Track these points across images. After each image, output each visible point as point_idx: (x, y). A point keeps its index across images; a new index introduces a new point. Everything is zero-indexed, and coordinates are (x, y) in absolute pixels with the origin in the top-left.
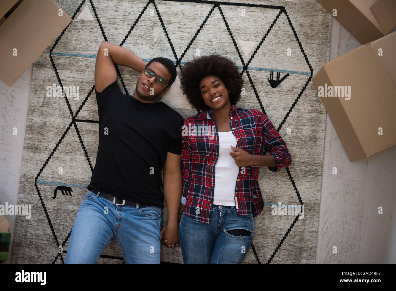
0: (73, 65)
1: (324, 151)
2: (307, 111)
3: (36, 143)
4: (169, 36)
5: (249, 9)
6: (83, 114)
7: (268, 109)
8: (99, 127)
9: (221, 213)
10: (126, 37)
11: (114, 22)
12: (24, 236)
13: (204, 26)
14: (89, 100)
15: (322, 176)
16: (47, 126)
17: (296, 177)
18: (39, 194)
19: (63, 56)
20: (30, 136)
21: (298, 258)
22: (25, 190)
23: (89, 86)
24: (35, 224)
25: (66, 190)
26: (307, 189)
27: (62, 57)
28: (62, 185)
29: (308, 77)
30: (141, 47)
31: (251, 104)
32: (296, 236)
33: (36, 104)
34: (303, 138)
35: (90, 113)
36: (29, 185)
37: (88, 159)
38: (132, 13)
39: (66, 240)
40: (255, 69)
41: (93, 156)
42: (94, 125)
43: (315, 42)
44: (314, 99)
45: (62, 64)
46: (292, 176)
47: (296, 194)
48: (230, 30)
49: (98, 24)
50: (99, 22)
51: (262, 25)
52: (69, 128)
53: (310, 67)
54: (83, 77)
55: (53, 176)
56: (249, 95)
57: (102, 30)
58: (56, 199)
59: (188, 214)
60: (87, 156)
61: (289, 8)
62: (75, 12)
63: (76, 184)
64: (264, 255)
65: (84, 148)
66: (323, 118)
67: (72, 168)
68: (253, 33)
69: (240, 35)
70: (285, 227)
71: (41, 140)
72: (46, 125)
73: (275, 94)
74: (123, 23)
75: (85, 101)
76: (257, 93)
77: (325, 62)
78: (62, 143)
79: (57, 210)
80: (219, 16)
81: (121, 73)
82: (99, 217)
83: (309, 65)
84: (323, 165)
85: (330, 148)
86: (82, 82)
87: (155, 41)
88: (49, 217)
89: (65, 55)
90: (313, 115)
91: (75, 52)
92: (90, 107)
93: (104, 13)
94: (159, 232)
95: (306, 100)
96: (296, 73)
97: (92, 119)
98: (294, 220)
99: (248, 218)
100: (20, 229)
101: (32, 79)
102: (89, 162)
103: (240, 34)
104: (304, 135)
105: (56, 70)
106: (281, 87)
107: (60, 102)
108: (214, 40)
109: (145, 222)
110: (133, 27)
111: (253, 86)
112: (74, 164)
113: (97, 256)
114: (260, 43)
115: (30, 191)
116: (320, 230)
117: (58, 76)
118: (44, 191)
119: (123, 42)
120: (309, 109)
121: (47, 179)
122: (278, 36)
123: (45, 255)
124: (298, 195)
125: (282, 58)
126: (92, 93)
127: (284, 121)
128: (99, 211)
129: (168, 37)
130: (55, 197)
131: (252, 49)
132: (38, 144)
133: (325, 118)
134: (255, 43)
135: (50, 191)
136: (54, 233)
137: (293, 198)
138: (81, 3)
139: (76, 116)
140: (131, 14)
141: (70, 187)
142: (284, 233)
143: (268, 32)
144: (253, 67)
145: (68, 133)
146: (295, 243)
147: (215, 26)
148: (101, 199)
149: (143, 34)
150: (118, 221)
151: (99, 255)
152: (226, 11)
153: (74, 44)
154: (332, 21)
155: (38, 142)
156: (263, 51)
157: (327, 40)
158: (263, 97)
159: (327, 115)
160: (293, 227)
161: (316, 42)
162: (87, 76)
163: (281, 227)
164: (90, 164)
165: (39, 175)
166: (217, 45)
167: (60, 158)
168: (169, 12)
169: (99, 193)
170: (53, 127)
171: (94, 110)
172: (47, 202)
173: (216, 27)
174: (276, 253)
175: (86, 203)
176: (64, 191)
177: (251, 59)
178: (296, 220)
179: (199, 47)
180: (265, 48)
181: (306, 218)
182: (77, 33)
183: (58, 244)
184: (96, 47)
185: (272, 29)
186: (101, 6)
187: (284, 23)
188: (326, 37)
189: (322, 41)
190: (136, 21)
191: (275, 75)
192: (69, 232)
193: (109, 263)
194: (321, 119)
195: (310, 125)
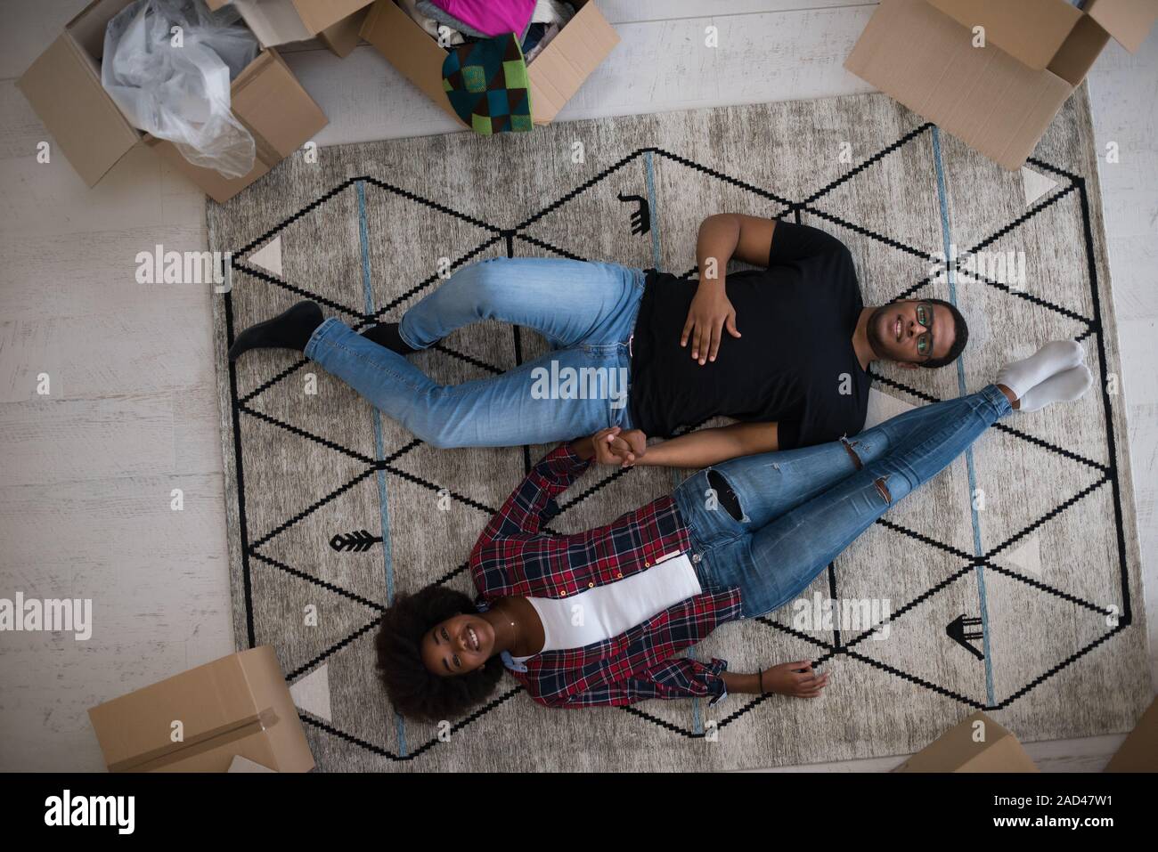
0: (918, 181)
2: (909, 712)
3: (731, 133)
5: (1113, 545)
7: (898, 628)
10: (1001, 287)
11: (1031, 253)
12: (525, 148)
13: (1057, 453)
14: (847, 231)
16: (772, 151)
18: (623, 163)
19: (933, 154)
20: (744, 116)
21: (590, 745)
22: (625, 129)
23: (877, 225)
24: (556, 168)
25: (643, 220)
26: (740, 739)
27: (930, 152)
28: (651, 210)
29: (984, 702)
30: (985, 323)
31: (903, 587)
32: (636, 733)
33: (816, 115)
34: (848, 713)
36: (636, 138)
38: (1058, 287)
39: (536, 242)
40: (980, 584)
43: (1065, 704)
44: (938, 722)
45: (917, 156)
47: (725, 717)
48: (1058, 514)
49: (1019, 217)
50: (1023, 219)
51: (1081, 582)
52: (778, 199)
53: (1006, 703)
54: (896, 208)
55: (668, 186)
56: (923, 581)
57: (1007, 229)
58: (619, 201)
61: (1130, 635)
62: (1038, 159)
63: (660, 240)
66: (899, 747)
68: (1061, 565)
69: (1050, 537)
71: (740, 144)
73: (934, 637)
74: (1032, 273)
75: (843, 223)
76: (930, 596)
77: (1019, 734)
78: (743, 191)
79: (595, 209)
80: (1086, 482)
81: (918, 290)
83: (1012, 699)
86: (883, 209)
87: (1005, 352)
88: (576, 195)
89: (937, 157)
90: (903, 727)
91: (949, 179)
93: (1048, 225)
95: (933, 706)
96: (988, 672)
98: (669, 722)
100: (539, 137)
101: (869, 94)
103: (1053, 536)
104: (856, 714)
105: (899, 144)
106: (952, 647)
107: (830, 169)
108: (1029, 481)
111: (943, 585)
114: (1041, 584)
115: (625, 142)
117: (888, 150)
118: (630, 172)
120: (914, 716)
121: (657, 173)
122: (1063, 621)
123: (494, 202)
124: (724, 722)
125: (1015, 638)
126: (864, 235)
127: (879, 665)
130: (621, 198)
131: (1025, 569)
132: (731, 138)
133: (901, 753)
134: (1039, 574)
135: (634, 185)
136: (545, 212)
137: (716, 712)
138: (1061, 169)
139: (807, 210)
140: (1054, 287)
141: (651, 227)
143: (1068, 597)
144: (986, 579)
145: (767, 199)
146: (621, 733)
147: (1062, 477)
149: (1015, 322)
150: (597, 348)
152: (1099, 497)
153: (965, 172)
154: (1117, 734)
155: (735, 137)
157: (1074, 730)
158: (923, 612)
159: (909, 757)
160: (655, 723)
161: (1065, 706)
165: (662, 155)
166: (1020, 490)
167: (708, 194)
170: (773, 162)
172: (609, 183)
173: (1061, 481)
176: (639, 217)
177: (1001, 570)
178: (671, 727)
179: (1008, 452)
180: (1033, 597)
181: (678, 746)
182: (990, 174)
183: (523, 226)
184: (967, 223)
185: (1077, 604)
186: (1062, 215)
187: (1094, 628)
188: (1080, 727)
189: (1069, 720)
190: (1042, 299)
191: (978, 628)
192: (552, 245)
193: (506, 344)
194: (897, 744)
195: (880, 723)
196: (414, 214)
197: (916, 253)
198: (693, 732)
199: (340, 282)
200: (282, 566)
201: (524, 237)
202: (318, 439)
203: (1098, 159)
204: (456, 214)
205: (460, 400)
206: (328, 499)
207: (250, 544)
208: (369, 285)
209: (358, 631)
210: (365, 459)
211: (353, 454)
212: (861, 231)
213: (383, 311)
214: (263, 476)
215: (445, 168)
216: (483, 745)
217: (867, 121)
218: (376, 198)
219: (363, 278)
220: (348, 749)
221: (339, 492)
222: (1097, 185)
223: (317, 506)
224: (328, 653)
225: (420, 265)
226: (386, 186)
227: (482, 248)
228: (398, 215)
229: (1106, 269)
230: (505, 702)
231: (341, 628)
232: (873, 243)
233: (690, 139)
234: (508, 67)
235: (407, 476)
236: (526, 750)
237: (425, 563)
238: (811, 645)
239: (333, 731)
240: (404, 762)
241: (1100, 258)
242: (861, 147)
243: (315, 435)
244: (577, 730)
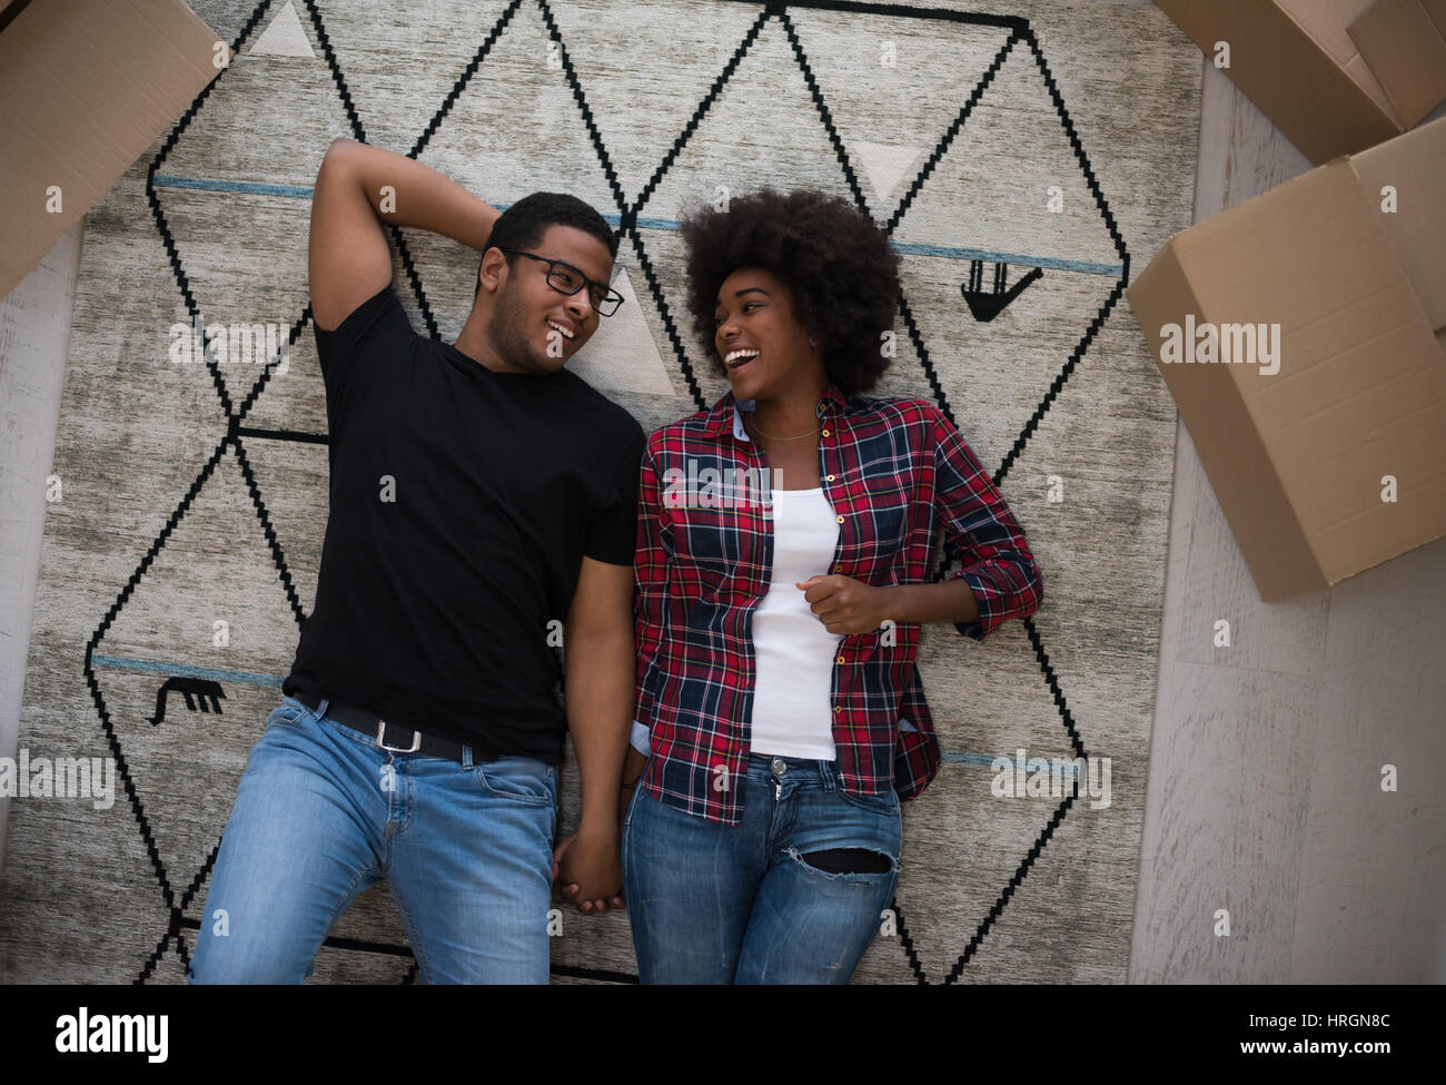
0: (235, 224)
1: (1167, 561)
2: (1106, 411)
3: (91, 514)
4: (595, 121)
5: (894, 24)
6: (270, 409)
7: (962, 401)
8: (327, 458)
9: (779, 788)
10: (436, 123)
11: (392, 65)
12: (40, 863)
13: (725, 85)
15: (1158, 652)
16: (135, 453)
17: (1061, 656)
18: (100, 705)
19: (198, 191)
20: (68, 487)
21: (1065, 959)
22: (46, 690)
23: (292, 305)
24: (84, 818)
25: (202, 691)
26: (1100, 702)
27: (194, 195)
28: (186, 674)
29: (1113, 283)
30: (489, 160)
31: (896, 379)
32: (1059, 875)
33: (92, 369)
34: (1091, 511)
35: (295, 404)
36: (63, 673)
37: (286, 577)
38: (456, 33)
39: (200, 878)
40: (914, 250)
41: (304, 565)
42: (310, 449)
43: (1139, 152)
44: (1133, 364)
45: (194, 218)
46: (1045, 652)
47: (1059, 720)
48: (825, 103)
49: (330, 73)
50: (334, 66)
51: (944, 86)
52: (215, 460)
53: (1120, 246)
54: (271, 269)
57: (345, 96)
58: (162, 725)
59: (657, 788)
60: (281, 566)
61: (1045, 25)
62: (245, 25)
63: (240, 670)
64: (937, 947)
65: (270, 535)
66: (1163, 437)
67: (226, 609)
68: (910, 114)
69: (860, 123)
70: (1019, 842)
71: (111, 503)
72: (133, 449)
73: (990, 345)
74: (424, 69)
76: (921, 338)
77: (1177, 227)
78: (189, 515)
79: (165, 768)
80: (781, 47)
81: (411, 258)
82: (324, 796)
83: (1116, 236)
84: (1161, 614)
85: (1190, 550)
86: (268, 289)
87: (543, 138)
88: (137, 794)
89: (204, 186)
90: (1130, 424)
91: (243, 174)
92: (294, 384)
93: (353, 30)
94: (546, 854)
95: (1104, 368)
96: (1065, 266)
97: (302, 426)
98: (1050, 816)
99: (882, 806)
100: (27, 836)
101: (79, 276)
102: (289, 588)
103: (860, 119)
104: (1094, 498)
105: (169, 243)
106: (1011, 318)
108: (761, 139)
109: (493, 817)
110: (460, 87)
111: (906, 312)
112: (234, 596)
113: (314, 941)
114: (934, 152)
115: (67, 694)
116: (1148, 855)
117: (176, 263)
118: (117, 695)
119: (423, 141)
120: (1115, 401)
121: (129, 651)
122: (1002, 127)
123: (118, 935)
124: (1069, 722)
125: (1017, 210)
126: (303, 329)
127: (1020, 445)
128: (324, 772)
129: (591, 126)
130: (158, 719)
131: (906, 174)
132: (99, 517)
133: (1173, 436)
134: (917, 152)
135: (141, 694)
136: (153, 852)
137: (1048, 734)
139: (243, 415)
140: (455, 38)
141: (215, 680)
142: (1014, 863)
143: (965, 113)
144: (908, 241)
145: (211, 478)
146: (1055, 903)
147: (766, 85)
148: (332, 727)
149: (497, 112)
150: (394, 810)
151: (321, 938)
152: (810, 31)
153: (239, 146)
154: (1204, 76)
155: (98, 511)
156: (946, 182)
157: (1185, 144)
158: (945, 354)
159: (1181, 422)
160: (1048, 841)
161: (1143, 152)
162: (284, 267)
163: (1003, 841)
164: (293, 598)
165: (102, 636)
166: (773, 157)
167: (180, 573)
168: (598, 30)
169: (324, 705)
170: (154, 456)
171: (310, 393)
172: (128, 736)
173: (773, 89)
174: (984, 937)
175: (272, 740)
176: (194, 697)
177: (899, 213)
179: (708, 165)
180: (953, 170)
182: (251, 105)
183: (169, 896)
185: (979, 101)
187: (1024, 80)
188: (1183, 134)
189: (1167, 149)
190: (470, 62)
191: (988, 274)
193: (359, 965)
194: (1157, 440)
195: (1117, 461)
201: (188, 898)
217: (120, 287)
233: (85, 584)
242: (159, 306)
244: (1035, 976)
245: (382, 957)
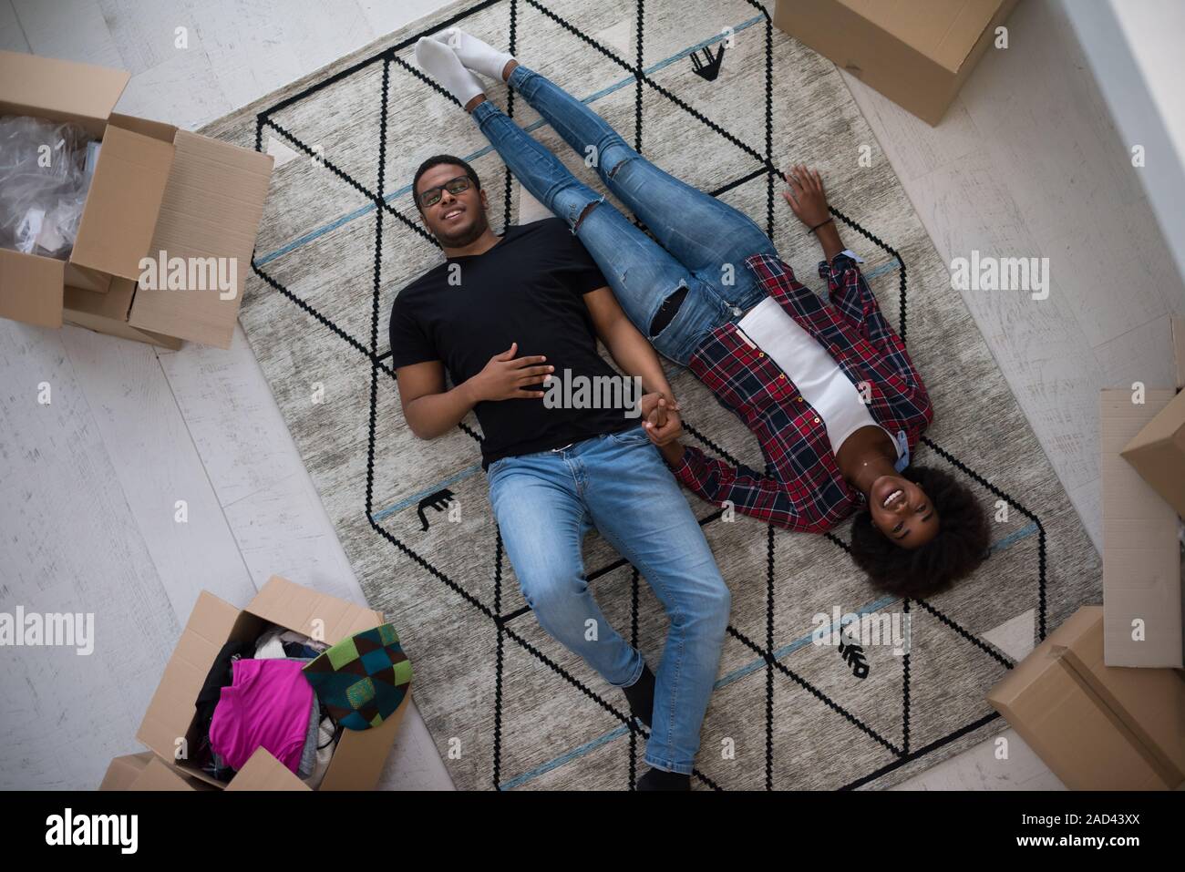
0: (312, 260)
1: (876, 138)
2: (800, 85)
3: (327, 447)
7: (727, 123)
10: (382, 150)
11: (342, 136)
14: (381, 306)
15: (899, 183)
18: (391, 539)
19: (282, 256)
20: (307, 442)
21: (951, 356)
22: (359, 549)
23: (366, 282)
24: (419, 601)
25: (439, 499)
26: (888, 223)
27: (281, 259)
28: (427, 495)
29: (764, 24)
31: (689, 133)
32: (922, 318)
33: (282, 376)
34: (824, 136)
36: (363, 535)
38: (365, 101)
39: (498, 592)
40: (660, 67)
44: (798, 55)
45: (288, 271)
46: (846, 217)
47: (873, 243)
48: (570, 25)
50: (313, 154)
52: (375, 381)
53: (756, 6)
54: (344, 271)
56: (676, 118)
57: (328, 165)
58: (430, 528)
63: (453, 475)
66: (836, 81)
68: (614, 5)
69: (593, 24)
71: (334, 436)
73: (724, 89)
74: (361, 128)
75: (375, 313)
76: (688, 106)
78: (378, 416)
79: (442, 549)
80: (531, 11)
81: (413, 222)
84: (889, 164)
85: (883, 125)
86: (349, 281)
87: (441, 125)
88: (439, 571)
89: (284, 252)
90: (816, 84)
91: (300, 234)
93: (312, 131)
95: (786, 66)
96: (736, 30)
98: (899, 293)
101: (246, 335)
103: (592, 21)
104: (821, 130)
105: (283, 290)
106: (726, 70)
107: (329, 344)
108: (550, 61)
110: (384, 126)
111: (674, 99)
114: (638, 15)
115: (371, 545)
117: (293, 298)
118: (397, 529)
120: (800, 79)
121: (390, 502)
123: (473, 649)
124: (878, 242)
125: (696, 19)
126: (379, 290)
127: (769, 127)
130: (426, 526)
131: (631, 34)
132: (331, 447)
133: (840, 78)
134: (630, 20)
135: (409, 520)
136: (465, 595)
137: (872, 254)
138: (256, 138)
139: (375, 350)
140: (366, 104)
141: (443, 488)
144: (653, 64)
145: (378, 391)
146: (928, 332)
147: (535, 33)
149: (410, 126)
150: (577, 478)
153: (289, 222)
155: (330, 443)
156: (653, 26)
158: (705, 107)
159: (840, 69)
160: (906, 305)
165: (371, 504)
166: (561, 65)
167: (390, 448)
170: (342, 398)
172: (416, 545)
176: (438, 504)
177: (640, 54)
178: (903, 289)
180: (653, 18)
181: (918, 276)
182: (283, 198)
183: (487, 611)
184: (335, 202)
186: (297, 123)
190: (381, 111)
191: (702, 57)
192: (495, 575)
193: (606, 583)
194: (833, 84)
195: (821, 106)
196: (514, 723)
197: (379, 237)
198: (899, 267)
199: (608, 770)
200: (906, 717)
201: (497, 606)
202: (769, 731)
203: (235, 109)
204: (499, 681)
205: (676, 592)
206: (822, 698)
207: (897, 758)
208: (600, 740)
209: (937, 617)
210: (770, 676)
211: (770, 690)
212: (376, 294)
213: (620, 716)
214: (827, 771)
215: (458, 710)
216: (994, 454)
217: (271, 327)
218: (511, 767)
219: (595, 749)
220: (1054, 582)
221: (811, 689)
222: (258, 102)
223: (833, 706)
224: (970, 638)
225: (562, 698)
226: (497, 762)
227: (522, 642)
228: (521, 738)
229: (333, 66)
230: (945, 450)
231: (942, 634)
232: (384, 279)
234: (337, 664)
235: (770, 629)
236: (982, 413)
237: (846, 577)
238: (775, 193)
239: (1043, 602)
240: (1042, 523)
241: (325, 75)
242: (298, 324)
243: (766, 735)
244: (943, 373)
245: (616, 571)
